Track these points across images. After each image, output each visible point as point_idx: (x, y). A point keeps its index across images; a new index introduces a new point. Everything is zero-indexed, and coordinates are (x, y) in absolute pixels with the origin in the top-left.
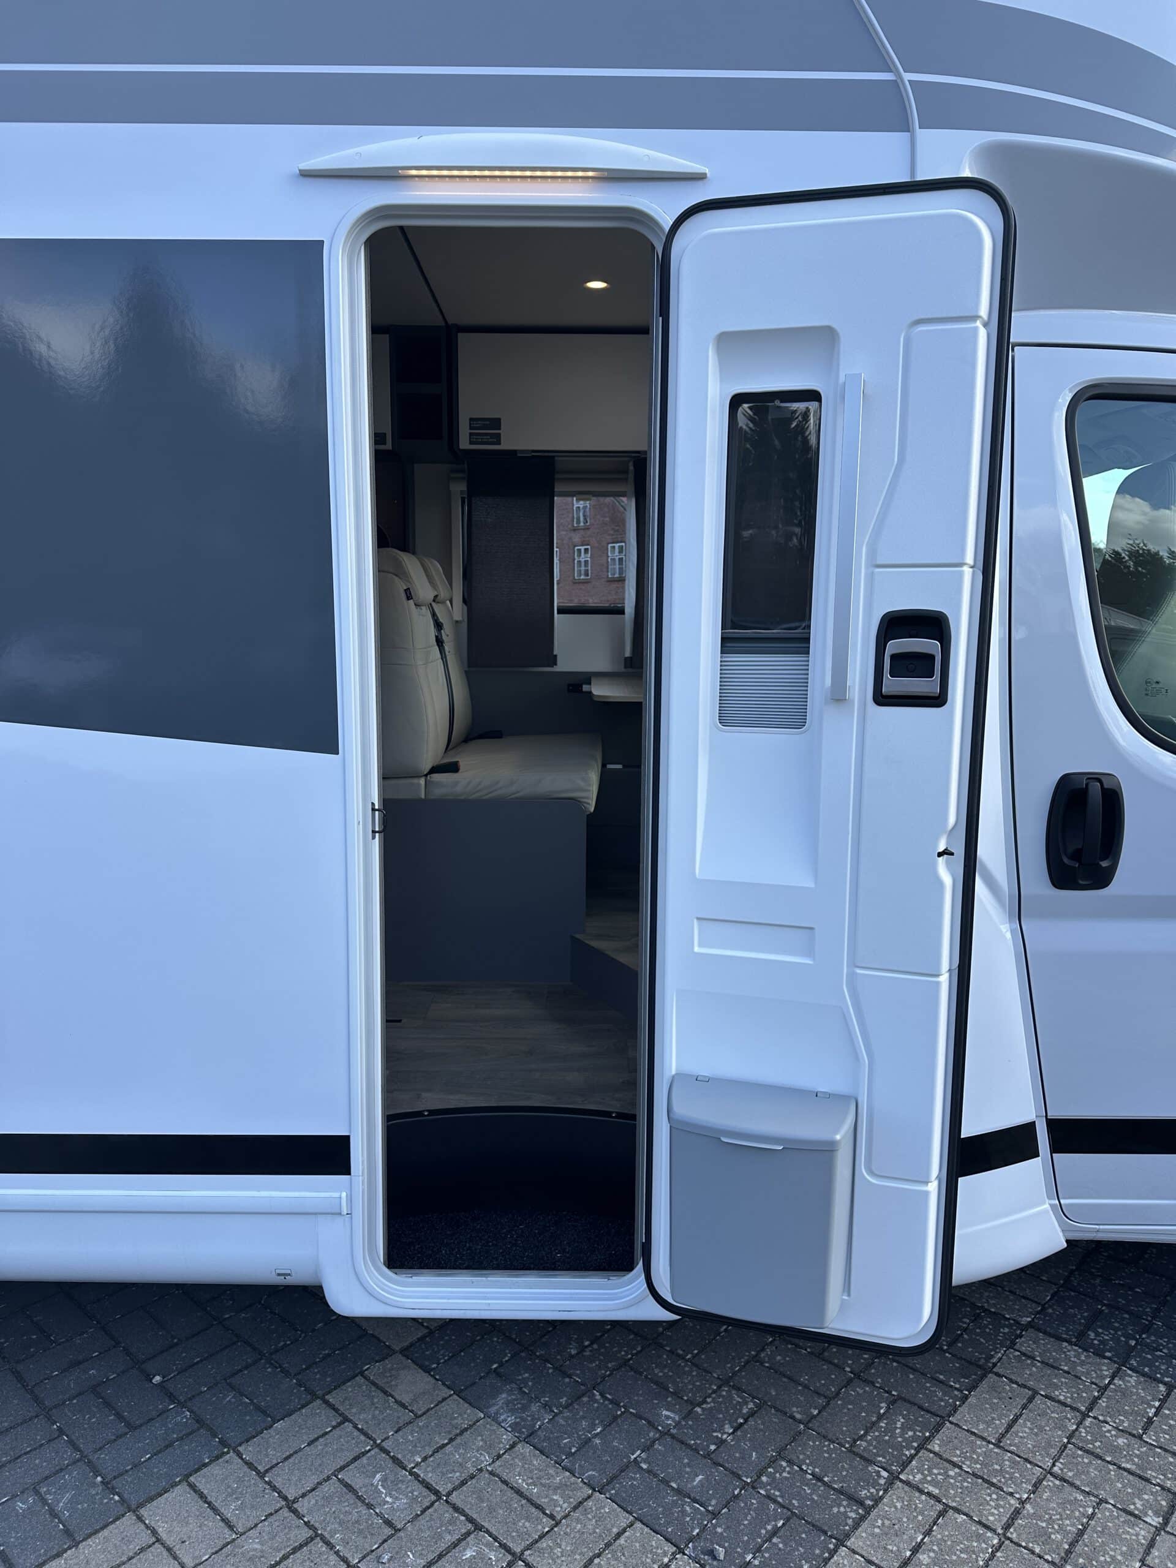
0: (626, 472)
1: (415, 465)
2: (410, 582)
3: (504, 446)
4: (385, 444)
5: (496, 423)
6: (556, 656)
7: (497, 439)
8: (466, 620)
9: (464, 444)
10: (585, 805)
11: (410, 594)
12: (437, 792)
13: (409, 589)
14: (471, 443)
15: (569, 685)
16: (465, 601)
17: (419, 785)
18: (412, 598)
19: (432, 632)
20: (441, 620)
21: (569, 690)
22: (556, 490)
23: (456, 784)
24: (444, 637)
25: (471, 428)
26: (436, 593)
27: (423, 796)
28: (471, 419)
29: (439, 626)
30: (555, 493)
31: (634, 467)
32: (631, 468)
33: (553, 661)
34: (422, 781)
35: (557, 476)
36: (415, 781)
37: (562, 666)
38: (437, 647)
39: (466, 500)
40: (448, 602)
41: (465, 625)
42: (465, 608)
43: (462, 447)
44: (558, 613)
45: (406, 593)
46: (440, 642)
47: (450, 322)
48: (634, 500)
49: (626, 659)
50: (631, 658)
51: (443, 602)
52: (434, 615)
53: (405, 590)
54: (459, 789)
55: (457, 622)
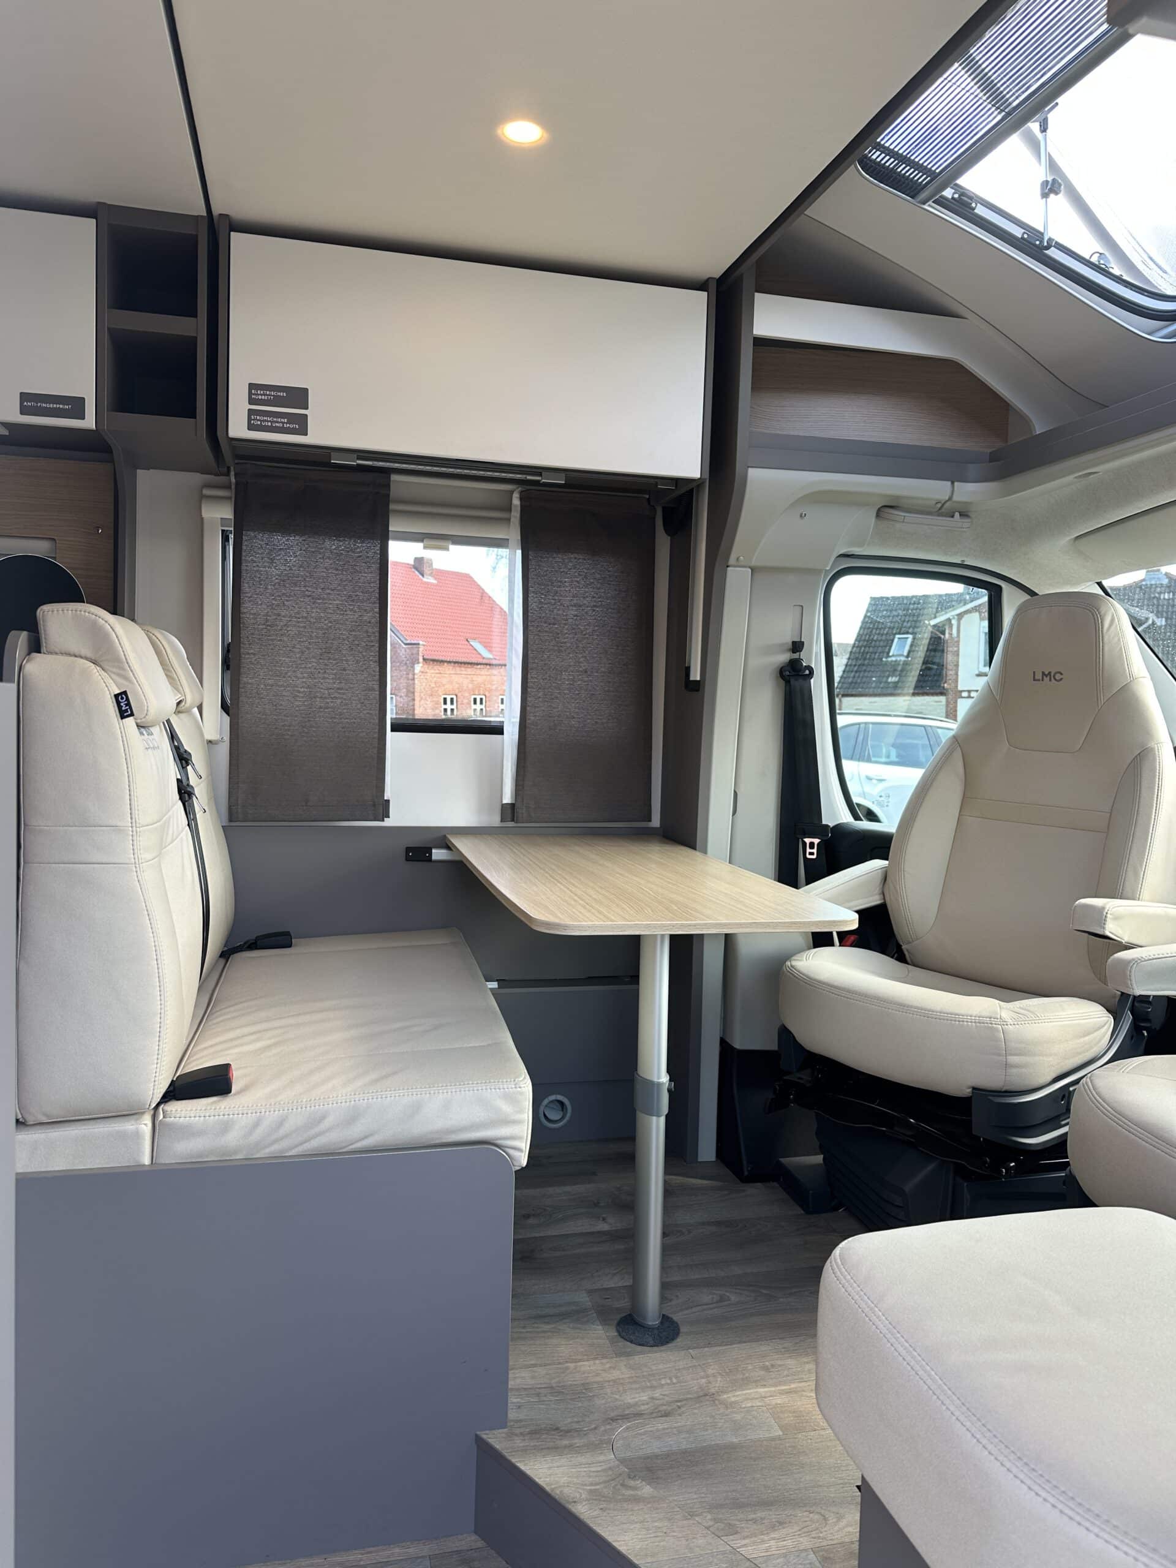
0: (509, 509)
1: (139, 471)
2: (126, 678)
3: (314, 438)
4: (82, 417)
5: (299, 396)
6: (388, 801)
7: (302, 428)
8: (227, 738)
9: (238, 427)
10: (511, 1152)
11: (128, 704)
12: (181, 1150)
13: (125, 693)
14: (251, 427)
15: (408, 849)
16: (225, 707)
17: (137, 1135)
18: (132, 714)
19: (172, 771)
20: (186, 748)
21: (408, 859)
22: (390, 529)
23: (225, 1127)
24: (193, 780)
25: (251, 401)
26: (179, 697)
27: (146, 1160)
28: (252, 386)
29: (183, 758)
30: (390, 534)
31: (521, 499)
32: (516, 501)
33: (382, 809)
34: (145, 1125)
35: (392, 507)
36: (128, 1126)
37: (397, 818)
38: (180, 804)
39: (232, 536)
40: (196, 710)
41: (224, 750)
42: (227, 719)
43: (232, 433)
44: (392, 730)
45: (118, 703)
46: (185, 793)
47: (216, 210)
48: (519, 553)
49: (503, 806)
50: (512, 805)
51: (188, 711)
52: (173, 736)
53: (116, 696)
54: (232, 1139)
55: (210, 742)
